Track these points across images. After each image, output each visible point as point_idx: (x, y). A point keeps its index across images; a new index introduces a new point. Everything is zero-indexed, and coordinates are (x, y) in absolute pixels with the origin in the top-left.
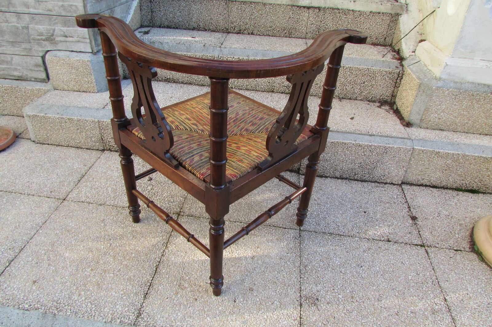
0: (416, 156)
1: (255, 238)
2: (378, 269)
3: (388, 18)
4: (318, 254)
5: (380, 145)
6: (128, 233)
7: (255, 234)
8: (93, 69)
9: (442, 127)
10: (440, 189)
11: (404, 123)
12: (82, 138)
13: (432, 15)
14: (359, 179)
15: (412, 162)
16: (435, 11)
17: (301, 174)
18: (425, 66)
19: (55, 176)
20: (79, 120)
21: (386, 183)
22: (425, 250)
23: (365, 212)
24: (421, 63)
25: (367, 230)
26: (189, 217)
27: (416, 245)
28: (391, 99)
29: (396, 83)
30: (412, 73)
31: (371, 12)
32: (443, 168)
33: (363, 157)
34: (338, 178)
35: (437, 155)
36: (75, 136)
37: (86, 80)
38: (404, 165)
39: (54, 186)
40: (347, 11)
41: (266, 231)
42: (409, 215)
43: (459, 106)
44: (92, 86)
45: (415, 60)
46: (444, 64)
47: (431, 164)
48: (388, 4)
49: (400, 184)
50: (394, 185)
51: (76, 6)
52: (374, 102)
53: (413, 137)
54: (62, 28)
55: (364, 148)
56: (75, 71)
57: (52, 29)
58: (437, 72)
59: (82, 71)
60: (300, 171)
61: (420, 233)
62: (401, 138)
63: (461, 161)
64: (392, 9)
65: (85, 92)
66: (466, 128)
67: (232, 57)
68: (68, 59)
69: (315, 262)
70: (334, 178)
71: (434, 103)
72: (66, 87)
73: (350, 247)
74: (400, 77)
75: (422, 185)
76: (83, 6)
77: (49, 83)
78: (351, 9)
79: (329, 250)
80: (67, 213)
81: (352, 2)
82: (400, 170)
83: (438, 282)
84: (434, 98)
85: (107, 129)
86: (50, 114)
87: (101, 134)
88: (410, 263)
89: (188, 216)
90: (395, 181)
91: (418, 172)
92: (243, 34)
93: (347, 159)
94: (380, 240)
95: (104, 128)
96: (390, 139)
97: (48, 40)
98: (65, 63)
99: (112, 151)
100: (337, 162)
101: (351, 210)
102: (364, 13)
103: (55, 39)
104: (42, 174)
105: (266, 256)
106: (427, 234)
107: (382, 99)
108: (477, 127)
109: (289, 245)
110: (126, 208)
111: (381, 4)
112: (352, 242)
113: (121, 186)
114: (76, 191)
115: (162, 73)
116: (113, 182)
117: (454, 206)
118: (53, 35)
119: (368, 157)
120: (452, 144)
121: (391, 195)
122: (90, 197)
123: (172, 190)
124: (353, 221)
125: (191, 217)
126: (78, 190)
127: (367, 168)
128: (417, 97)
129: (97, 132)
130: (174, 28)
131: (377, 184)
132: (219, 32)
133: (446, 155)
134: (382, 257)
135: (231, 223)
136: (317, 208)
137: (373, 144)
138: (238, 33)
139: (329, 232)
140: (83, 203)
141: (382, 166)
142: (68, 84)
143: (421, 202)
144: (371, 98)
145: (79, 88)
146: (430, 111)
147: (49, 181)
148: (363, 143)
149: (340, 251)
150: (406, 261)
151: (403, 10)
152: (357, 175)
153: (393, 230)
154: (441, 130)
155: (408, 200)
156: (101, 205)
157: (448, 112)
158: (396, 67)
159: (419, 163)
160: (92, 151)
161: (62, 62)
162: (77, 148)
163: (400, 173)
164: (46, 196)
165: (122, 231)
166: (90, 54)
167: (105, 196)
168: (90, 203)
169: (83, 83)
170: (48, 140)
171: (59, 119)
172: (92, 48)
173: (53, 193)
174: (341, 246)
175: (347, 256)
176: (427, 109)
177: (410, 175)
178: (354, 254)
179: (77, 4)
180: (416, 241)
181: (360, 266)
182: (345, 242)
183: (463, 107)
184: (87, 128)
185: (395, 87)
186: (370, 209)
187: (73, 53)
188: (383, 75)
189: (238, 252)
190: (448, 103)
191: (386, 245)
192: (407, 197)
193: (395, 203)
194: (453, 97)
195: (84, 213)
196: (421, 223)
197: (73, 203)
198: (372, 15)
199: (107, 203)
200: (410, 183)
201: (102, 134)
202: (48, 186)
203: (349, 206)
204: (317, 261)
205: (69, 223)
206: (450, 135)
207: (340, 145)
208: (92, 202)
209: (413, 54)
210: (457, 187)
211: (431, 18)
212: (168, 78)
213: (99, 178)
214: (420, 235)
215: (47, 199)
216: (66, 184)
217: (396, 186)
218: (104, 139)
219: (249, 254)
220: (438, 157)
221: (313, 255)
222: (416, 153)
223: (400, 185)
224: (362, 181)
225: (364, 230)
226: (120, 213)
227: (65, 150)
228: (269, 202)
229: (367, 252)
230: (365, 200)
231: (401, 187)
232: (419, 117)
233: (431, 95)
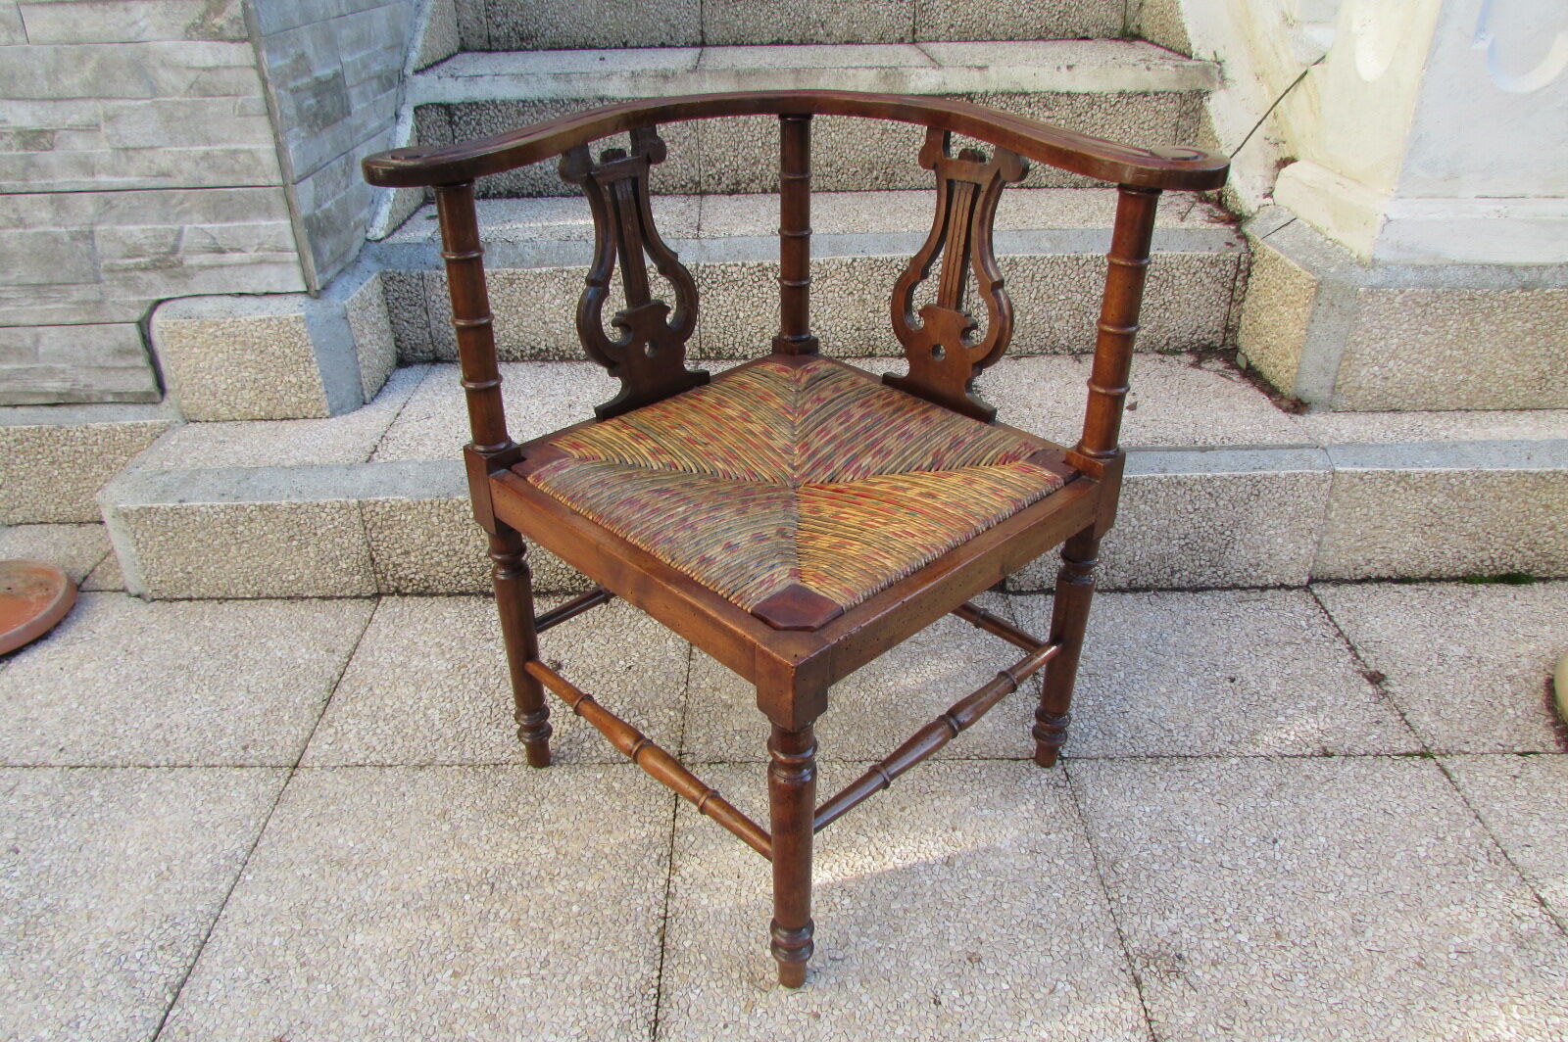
0: (1345, 495)
1: (937, 803)
2: (1323, 840)
3: (1172, 106)
4: (1137, 822)
5: (1236, 474)
6: (535, 841)
7: (933, 788)
8: (314, 344)
9: (1396, 403)
10: (1421, 586)
11: (1285, 404)
12: (307, 565)
13: (1301, 87)
14: (1185, 584)
15: (1333, 514)
16: (1306, 73)
17: (1011, 592)
18: (1317, 230)
19: (241, 695)
20: (294, 509)
21: (1264, 588)
22: (1438, 764)
23: (1232, 680)
24: (1299, 226)
25: (1254, 733)
26: (713, 767)
27: (1407, 755)
28: (1225, 339)
29: (1232, 290)
30: (1282, 256)
31: (1121, 94)
32: (1424, 521)
33: (1191, 516)
34: (1123, 591)
35: (1403, 484)
36: (282, 560)
37: (294, 380)
38: (1312, 525)
39: (251, 729)
40: (1052, 97)
41: (962, 777)
42: (1359, 672)
43: (1437, 335)
44: (314, 397)
45: (1279, 217)
46: (1381, 218)
47: (1388, 513)
48: (1166, 67)
49: (1305, 583)
50: (1289, 588)
51: (250, 152)
52: (1176, 352)
53: (1325, 440)
54: (207, 226)
55: (1191, 489)
56: (253, 357)
57: (172, 230)
58: (1360, 243)
59: (278, 353)
60: (1009, 584)
61: (1407, 717)
62: (1291, 447)
63: (1472, 492)
64: (1180, 80)
65: (288, 419)
66: (1464, 397)
67: (740, 264)
68: (231, 319)
69: (1138, 847)
70: (1111, 591)
71: (1367, 335)
72: (224, 411)
73: (1224, 788)
74: (1242, 271)
75: (1366, 580)
76: (274, 152)
77: (166, 403)
78: (1063, 90)
79: (1167, 807)
80: (319, 808)
81: (1064, 69)
82: (1302, 541)
83: (1505, 853)
84: (1364, 320)
85: (390, 527)
86: (195, 499)
87: (369, 546)
88: (1408, 811)
89: (709, 764)
90: (1291, 578)
91: (1352, 540)
92: (747, 193)
93: (1144, 528)
94: (1303, 756)
95: (379, 524)
96: (1261, 453)
97: (160, 268)
98: (219, 333)
99: (406, 595)
100: (1116, 541)
101: (1191, 679)
102: (1103, 99)
103: (181, 263)
104: (196, 696)
105: (987, 851)
106: (1426, 719)
107: (1199, 341)
108: (1494, 389)
109: (1045, 807)
110: (505, 766)
111: (1148, 69)
112: (1224, 773)
113: (467, 699)
114: (325, 736)
115: (521, 334)
116: (439, 690)
117: (1476, 629)
118: (175, 250)
119: (1205, 514)
120: (1439, 447)
121: (1290, 619)
122: (379, 748)
123: (636, 692)
124: (1206, 711)
125: (720, 766)
126: (332, 731)
127: (1206, 548)
128: (1312, 321)
129: (357, 539)
130: (529, 195)
131: (1239, 593)
132: (671, 194)
133: (1428, 481)
134: (1324, 806)
135: (849, 766)
136: (1089, 686)
137: (1218, 474)
138: (731, 193)
139: (1149, 753)
140: (362, 769)
141: (1248, 536)
142: (232, 398)
143: (1380, 630)
144: (1164, 342)
145: (270, 408)
146: (1357, 359)
147: (225, 714)
148: (1188, 475)
149: (1199, 805)
150: (1394, 805)
151: (1211, 81)
152: (1178, 575)
153: (1328, 720)
154: (1394, 411)
155: (1342, 628)
156: (422, 768)
157: (1409, 356)
158: (1228, 244)
159: (1353, 515)
160: (339, 602)
161: (211, 330)
162: (289, 598)
163: (1303, 551)
164: (230, 762)
165: (516, 839)
166: (301, 299)
167: (425, 737)
168: (383, 765)
169: (283, 393)
170: (188, 587)
171: (228, 511)
172: (305, 279)
173: (253, 752)
174: (1196, 790)
175: (1223, 816)
176: (1347, 356)
177: (1331, 553)
178: (1241, 807)
179: (253, 147)
180: (1403, 742)
181: (1270, 841)
182: (1204, 776)
183: (1450, 337)
184: (323, 530)
185: (1230, 303)
186: (1243, 670)
187: (242, 299)
188: (1193, 271)
189: (897, 851)
190: (1405, 331)
191: (1323, 767)
192: (1336, 620)
193: (1308, 641)
194: (1418, 311)
195: (374, 801)
196: (1399, 689)
197: (328, 774)
198: (1125, 101)
199: (440, 758)
200: (1333, 577)
201: (374, 544)
202: (229, 731)
203: (1181, 669)
204: (1141, 842)
205: (336, 838)
206: (1423, 421)
208: (389, 762)
209: (1268, 200)
210: (1467, 572)
211: (1300, 95)
212: (541, 350)
213: (387, 684)
214: (1407, 723)
215: (236, 772)
216: (286, 718)
217: (1294, 592)
218: (377, 560)
219: (935, 853)
220: (1406, 490)
221: (1123, 828)
222: (1344, 486)
223: (1307, 588)
224: (1196, 590)
225: (1246, 733)
226: (491, 785)
227: (252, 610)
228: (941, 686)
229: (1275, 796)
230: (1220, 643)
231: (1312, 594)
232: (1327, 381)
233: (1356, 313)
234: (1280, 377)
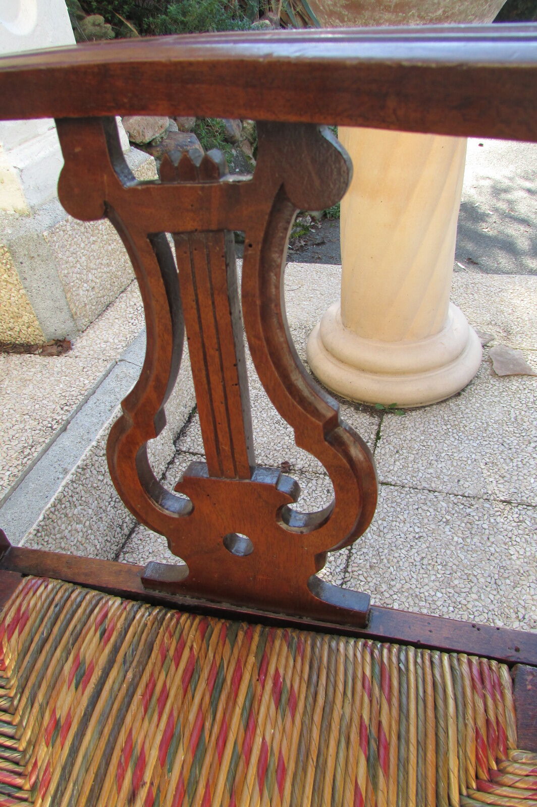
9: (106, 300)
11: (50, 350)
14: (132, 526)
33: (105, 481)
46: (15, 171)
49: (177, 450)
55: (93, 465)
62: (106, 376)
71: (68, 265)
75: (190, 416)
84: (60, 256)
90: (169, 455)
91: (176, 402)
93: (88, 523)
94: (349, 557)
96: (98, 396)
128: (25, 279)
134: (403, 574)
137: (98, 437)
146: (73, 287)
148: (83, 457)
152: (126, 525)
154: (109, 306)
157: (95, 264)
176: (66, 288)
177: (172, 420)
191: (364, 551)
196: (301, 462)
200: (179, 431)
207: (54, 517)
217: (178, 460)
223: (179, 452)
231: (185, 452)
232: (65, 315)
233: (52, 254)
234: (26, 335)
